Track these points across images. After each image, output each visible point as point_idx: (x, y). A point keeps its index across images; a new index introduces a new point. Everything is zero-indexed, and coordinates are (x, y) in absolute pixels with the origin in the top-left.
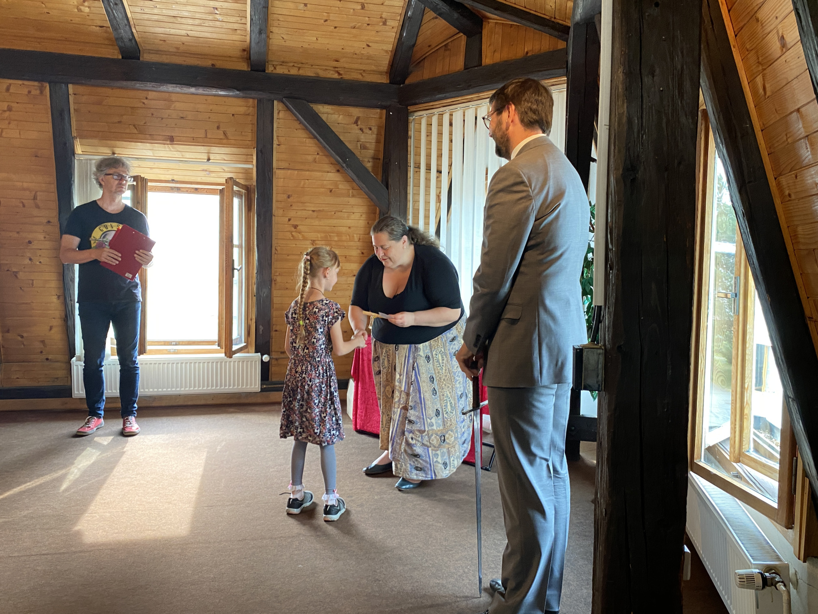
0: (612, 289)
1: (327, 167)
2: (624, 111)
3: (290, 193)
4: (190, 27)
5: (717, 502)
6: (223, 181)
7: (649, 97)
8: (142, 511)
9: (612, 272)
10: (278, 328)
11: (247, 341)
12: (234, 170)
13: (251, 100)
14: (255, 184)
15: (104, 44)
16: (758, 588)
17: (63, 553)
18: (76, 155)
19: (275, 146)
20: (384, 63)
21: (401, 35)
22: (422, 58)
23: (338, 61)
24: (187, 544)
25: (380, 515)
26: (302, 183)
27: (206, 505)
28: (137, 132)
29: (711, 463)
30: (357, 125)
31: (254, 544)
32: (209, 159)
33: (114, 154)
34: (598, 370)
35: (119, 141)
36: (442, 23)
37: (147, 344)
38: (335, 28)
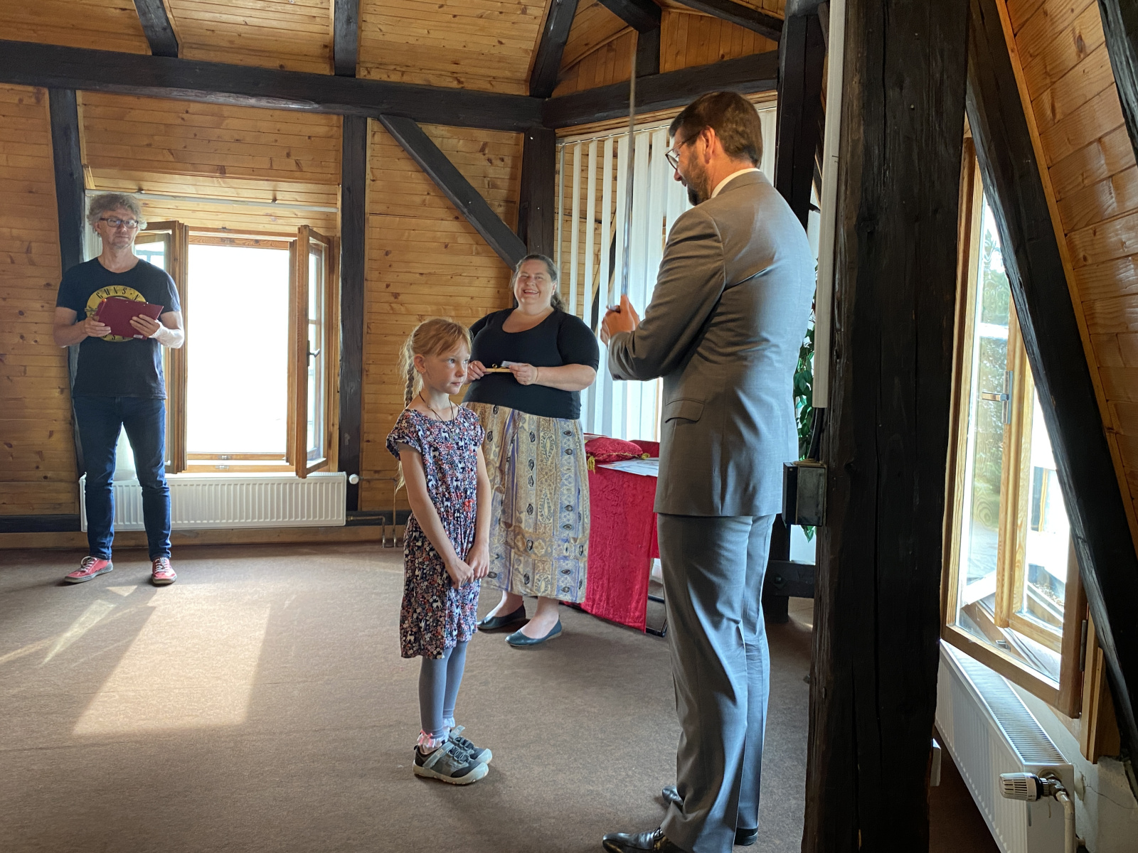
0: (840, 385)
1: (442, 212)
2: (860, 138)
3: (388, 249)
4: (248, 12)
5: (977, 681)
6: (295, 230)
7: (895, 118)
8: (180, 689)
9: (840, 361)
10: (371, 437)
11: (327, 455)
12: (311, 215)
13: (335, 117)
14: (339, 234)
15: (129, 35)
16: (1030, 798)
17: (69, 746)
18: (86, 192)
19: (368, 182)
20: (523, 66)
21: (547, 28)
22: (575, 62)
23: (457, 64)
24: (242, 735)
25: (512, 697)
26: (406, 234)
27: (269, 681)
28: (173, 160)
29: (970, 628)
30: (484, 155)
31: (336, 735)
32: (275, 200)
33: (140, 190)
34: (818, 497)
35: (149, 171)
36: (605, 12)
37: (187, 457)
38: (455, 16)
